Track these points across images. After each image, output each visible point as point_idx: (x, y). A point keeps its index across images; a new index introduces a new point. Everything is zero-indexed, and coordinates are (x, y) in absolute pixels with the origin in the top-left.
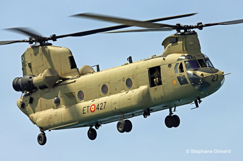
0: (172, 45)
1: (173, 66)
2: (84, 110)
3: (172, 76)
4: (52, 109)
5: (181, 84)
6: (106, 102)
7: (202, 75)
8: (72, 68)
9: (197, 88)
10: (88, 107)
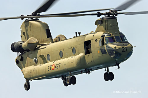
0: (100, 26)
1: (98, 40)
2: (48, 68)
3: (97, 48)
4: (33, 66)
5: (103, 54)
6: (60, 64)
7: (115, 47)
8: (48, 37)
9: (112, 56)
10: (51, 66)
